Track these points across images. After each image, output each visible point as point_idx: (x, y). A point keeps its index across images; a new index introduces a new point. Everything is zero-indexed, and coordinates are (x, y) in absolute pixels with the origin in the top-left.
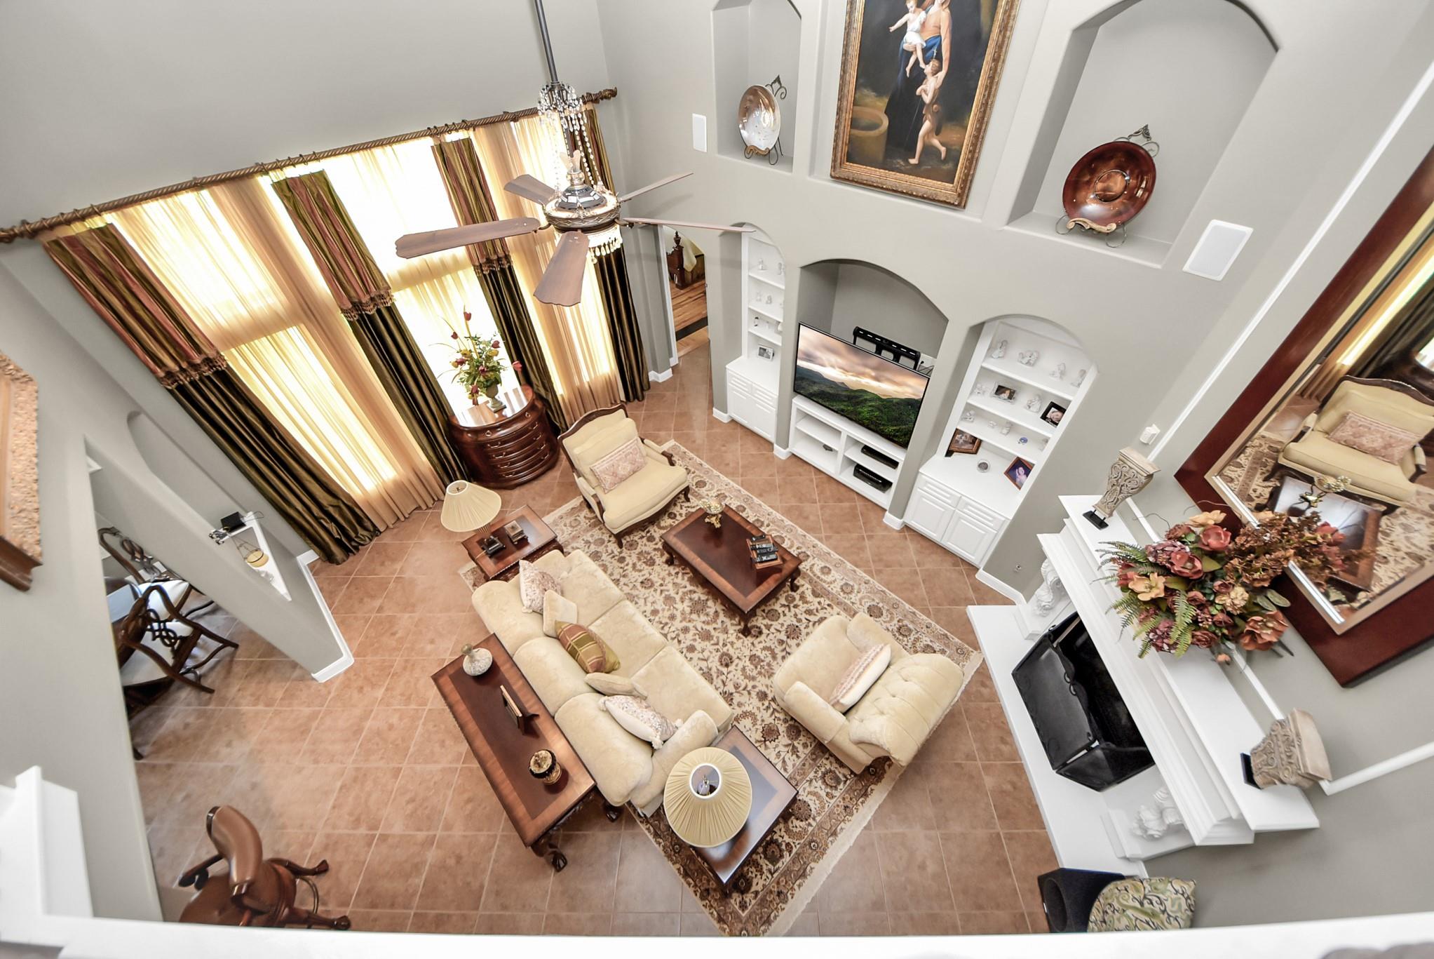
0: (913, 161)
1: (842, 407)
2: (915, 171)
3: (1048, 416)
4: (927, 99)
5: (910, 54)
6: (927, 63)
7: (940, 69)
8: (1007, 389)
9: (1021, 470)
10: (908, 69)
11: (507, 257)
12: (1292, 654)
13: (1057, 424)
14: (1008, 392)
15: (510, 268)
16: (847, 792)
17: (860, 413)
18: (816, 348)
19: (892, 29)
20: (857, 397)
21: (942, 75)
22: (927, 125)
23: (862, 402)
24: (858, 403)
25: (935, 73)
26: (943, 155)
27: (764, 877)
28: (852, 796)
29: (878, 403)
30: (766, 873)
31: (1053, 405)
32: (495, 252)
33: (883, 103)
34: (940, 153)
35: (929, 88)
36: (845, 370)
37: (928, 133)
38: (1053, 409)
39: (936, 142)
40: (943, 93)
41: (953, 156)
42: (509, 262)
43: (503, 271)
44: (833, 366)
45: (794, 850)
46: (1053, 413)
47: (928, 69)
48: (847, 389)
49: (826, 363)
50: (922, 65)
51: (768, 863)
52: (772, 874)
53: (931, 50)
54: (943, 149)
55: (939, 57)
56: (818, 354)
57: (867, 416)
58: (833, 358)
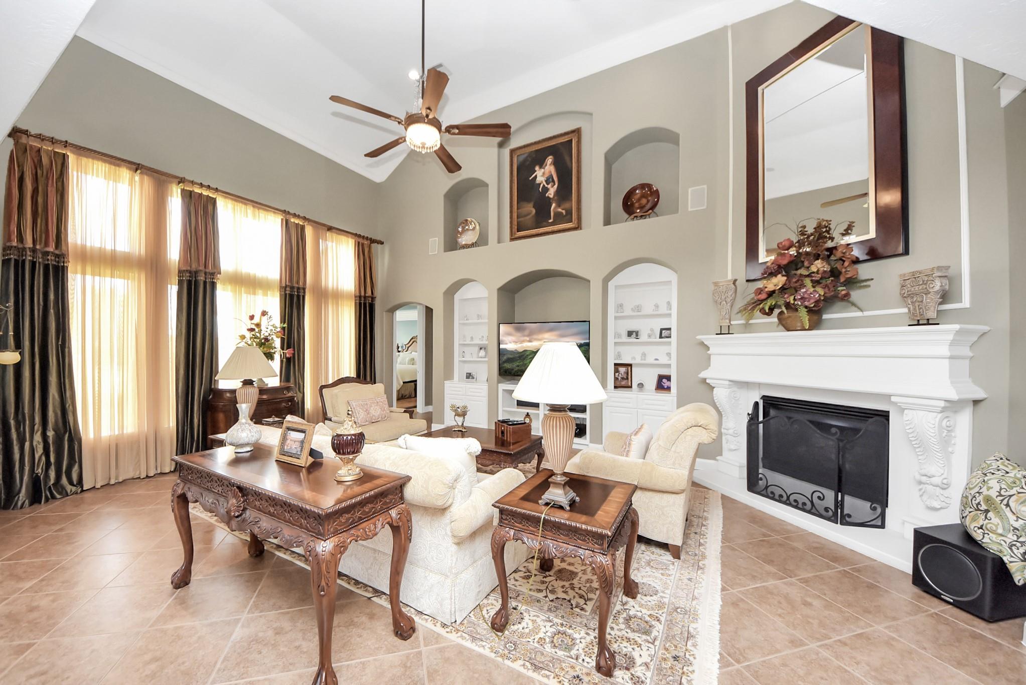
0: (550, 221)
2: (553, 224)
3: (663, 336)
4: (551, 196)
5: (540, 184)
6: (548, 184)
7: (554, 184)
8: (633, 332)
9: (664, 380)
10: (540, 189)
11: (304, 289)
12: (872, 279)
13: (670, 337)
14: (634, 333)
15: (304, 297)
16: (681, 569)
19: (531, 178)
21: (556, 186)
22: (554, 205)
25: (552, 186)
26: (564, 214)
27: (645, 648)
28: (689, 571)
30: (645, 646)
31: (662, 330)
32: (298, 283)
33: (531, 205)
34: (562, 213)
35: (551, 193)
37: (555, 208)
38: (663, 331)
39: (560, 210)
40: (557, 192)
41: (569, 212)
42: (304, 292)
43: (298, 296)
45: (663, 619)
46: (665, 333)
47: (549, 186)
49: (508, 342)
50: (546, 186)
51: (640, 635)
52: (653, 643)
53: (549, 180)
54: (564, 212)
55: (553, 181)
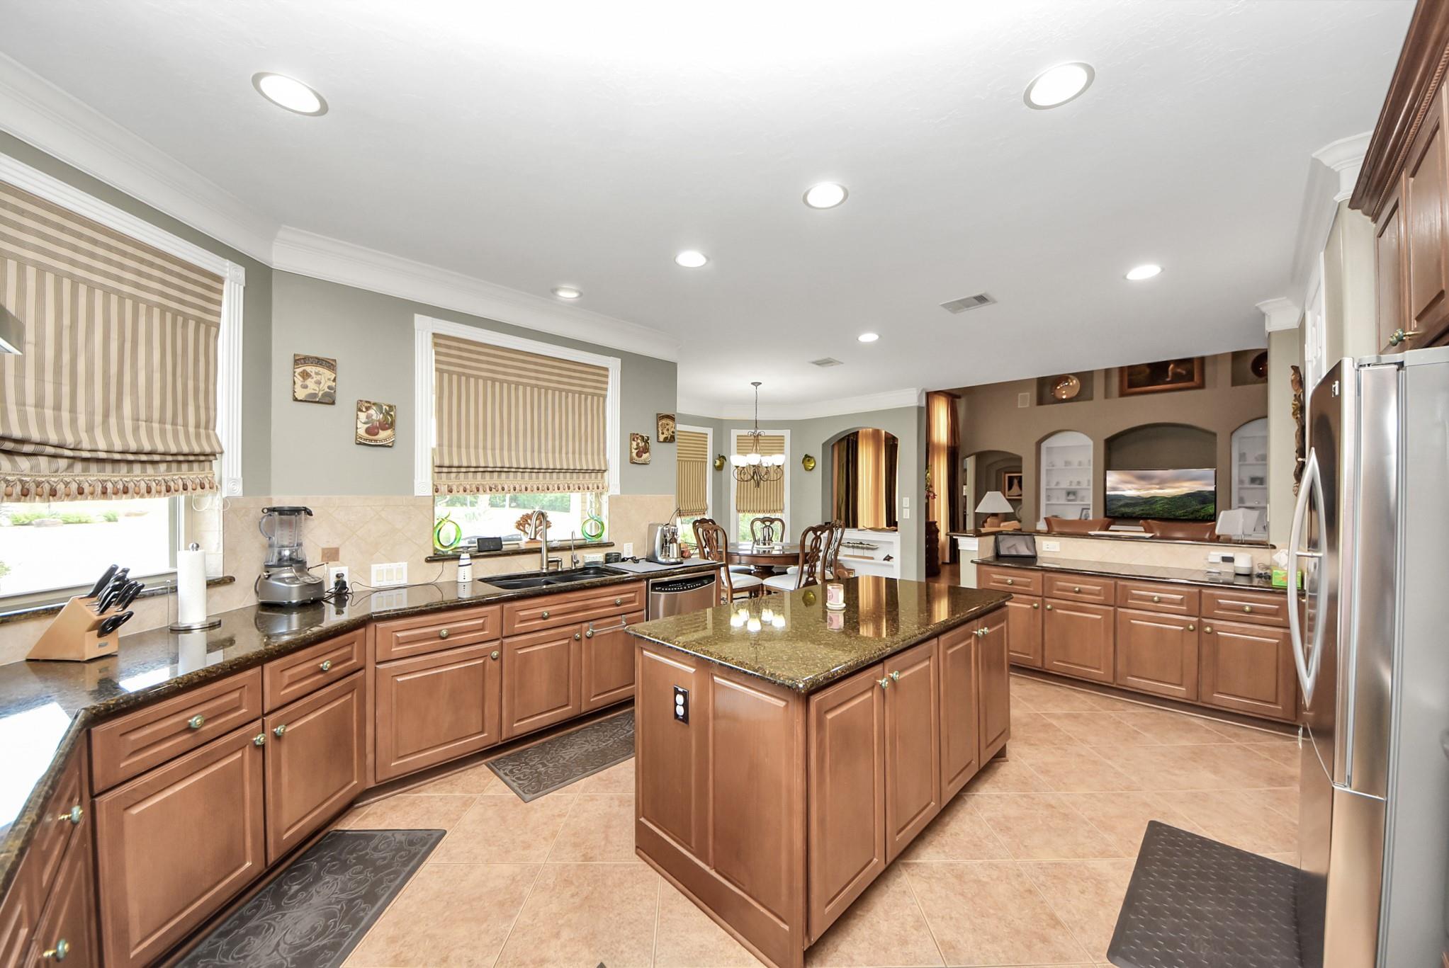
0: (1168, 379)
1: (1142, 508)
2: (1171, 382)
17: (1155, 509)
18: (1118, 483)
20: (1150, 501)
23: (1154, 502)
24: (1152, 504)
26: (1185, 374)
29: (1166, 501)
34: (1182, 373)
36: (1139, 489)
37: (1173, 368)
39: (1178, 369)
41: (1190, 372)
44: (1130, 490)
48: (1142, 498)
49: (1125, 489)
54: (1183, 371)
56: (1120, 486)
57: (1161, 509)
58: (1130, 486)
